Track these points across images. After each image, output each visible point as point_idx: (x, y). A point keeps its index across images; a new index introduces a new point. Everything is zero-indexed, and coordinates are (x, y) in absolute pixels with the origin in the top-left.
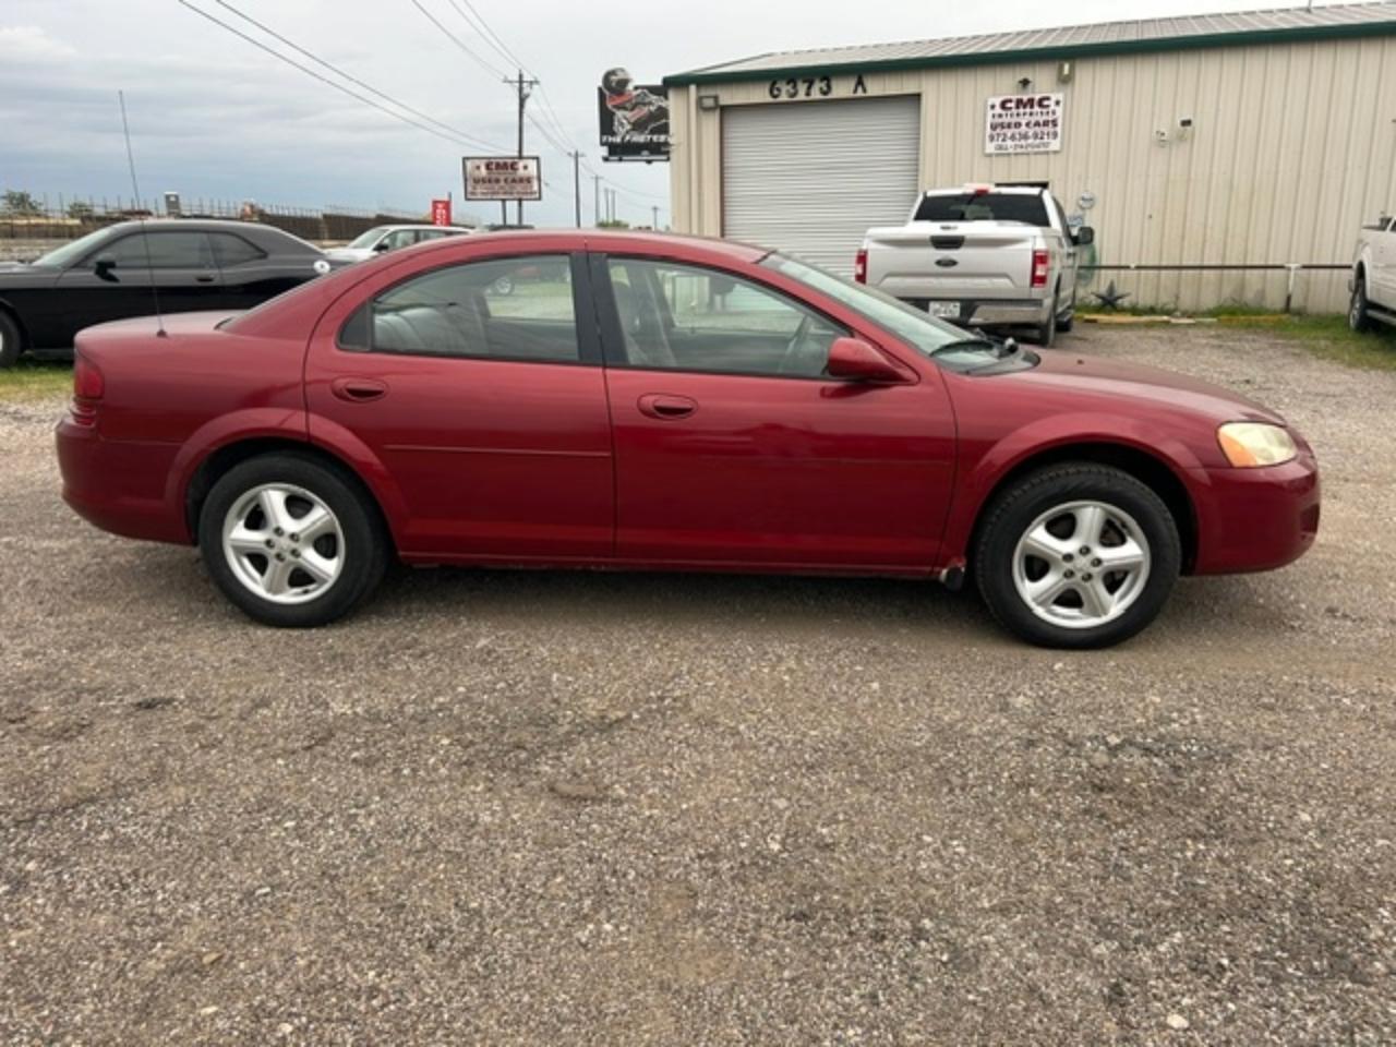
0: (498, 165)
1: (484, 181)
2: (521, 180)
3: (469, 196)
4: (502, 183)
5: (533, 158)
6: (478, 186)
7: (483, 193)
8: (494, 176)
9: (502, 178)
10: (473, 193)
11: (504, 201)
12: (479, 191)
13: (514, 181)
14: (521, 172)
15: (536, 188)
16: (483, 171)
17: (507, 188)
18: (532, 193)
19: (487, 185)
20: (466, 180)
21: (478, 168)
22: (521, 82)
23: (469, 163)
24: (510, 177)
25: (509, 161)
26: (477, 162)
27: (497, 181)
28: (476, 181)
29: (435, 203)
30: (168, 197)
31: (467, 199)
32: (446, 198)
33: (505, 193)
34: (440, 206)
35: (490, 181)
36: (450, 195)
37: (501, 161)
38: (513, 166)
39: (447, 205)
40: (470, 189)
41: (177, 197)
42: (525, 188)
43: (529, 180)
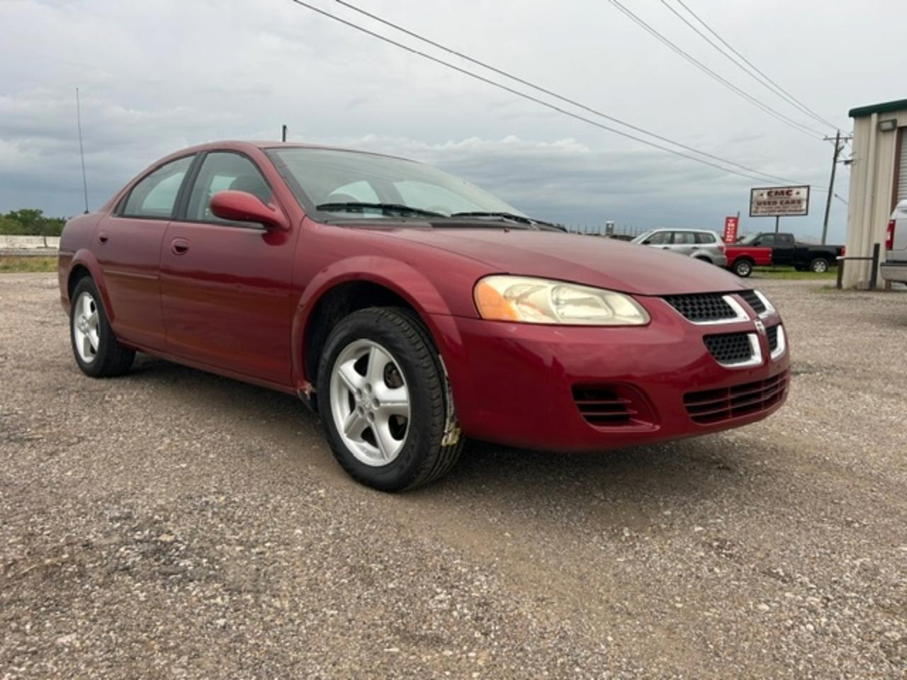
0: (777, 193)
1: (765, 203)
2: (793, 202)
3: (753, 214)
4: (778, 205)
5: (805, 187)
6: (760, 207)
7: (762, 212)
8: (773, 200)
9: (779, 201)
10: (756, 212)
11: (778, 216)
12: (760, 210)
13: (788, 202)
14: (794, 196)
15: (804, 206)
16: (765, 196)
17: (782, 208)
18: (800, 211)
19: (767, 206)
20: (751, 203)
21: (762, 195)
22: (838, 138)
23: (755, 193)
24: (785, 200)
25: (786, 190)
26: (762, 191)
27: (775, 203)
28: (759, 204)
29: (728, 219)
30: (608, 225)
31: (751, 216)
32: (736, 216)
33: (779, 211)
34: (731, 221)
35: (769, 203)
36: (739, 214)
37: (779, 190)
38: (788, 193)
39: (736, 221)
40: (754, 209)
41: (613, 225)
42: (796, 207)
43: (799, 202)
